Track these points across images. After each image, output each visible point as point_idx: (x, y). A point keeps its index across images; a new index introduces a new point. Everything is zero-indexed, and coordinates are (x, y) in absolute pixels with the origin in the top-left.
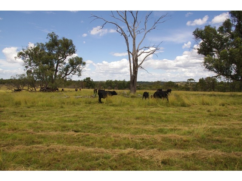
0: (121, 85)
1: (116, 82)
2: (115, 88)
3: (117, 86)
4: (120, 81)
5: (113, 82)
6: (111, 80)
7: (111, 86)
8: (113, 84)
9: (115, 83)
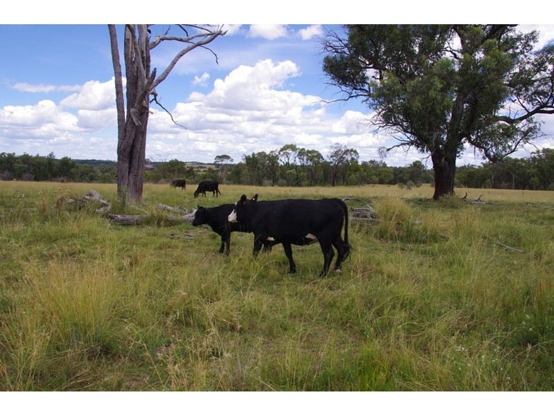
0: (42, 168)
1: (26, 158)
2: (25, 176)
3: (31, 170)
4: (38, 156)
5: (18, 158)
6: (9, 155)
7: (11, 169)
8: (17, 166)
9: (23, 161)
